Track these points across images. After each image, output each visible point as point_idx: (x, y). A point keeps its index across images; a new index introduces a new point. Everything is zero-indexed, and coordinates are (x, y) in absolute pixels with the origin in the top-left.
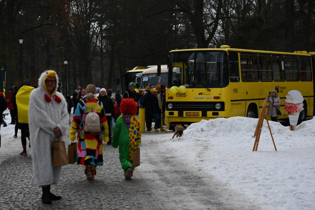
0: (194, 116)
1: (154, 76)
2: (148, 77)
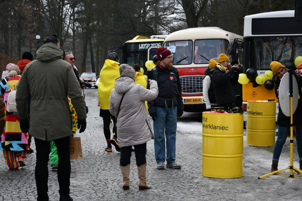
1: (187, 44)
2: (175, 47)
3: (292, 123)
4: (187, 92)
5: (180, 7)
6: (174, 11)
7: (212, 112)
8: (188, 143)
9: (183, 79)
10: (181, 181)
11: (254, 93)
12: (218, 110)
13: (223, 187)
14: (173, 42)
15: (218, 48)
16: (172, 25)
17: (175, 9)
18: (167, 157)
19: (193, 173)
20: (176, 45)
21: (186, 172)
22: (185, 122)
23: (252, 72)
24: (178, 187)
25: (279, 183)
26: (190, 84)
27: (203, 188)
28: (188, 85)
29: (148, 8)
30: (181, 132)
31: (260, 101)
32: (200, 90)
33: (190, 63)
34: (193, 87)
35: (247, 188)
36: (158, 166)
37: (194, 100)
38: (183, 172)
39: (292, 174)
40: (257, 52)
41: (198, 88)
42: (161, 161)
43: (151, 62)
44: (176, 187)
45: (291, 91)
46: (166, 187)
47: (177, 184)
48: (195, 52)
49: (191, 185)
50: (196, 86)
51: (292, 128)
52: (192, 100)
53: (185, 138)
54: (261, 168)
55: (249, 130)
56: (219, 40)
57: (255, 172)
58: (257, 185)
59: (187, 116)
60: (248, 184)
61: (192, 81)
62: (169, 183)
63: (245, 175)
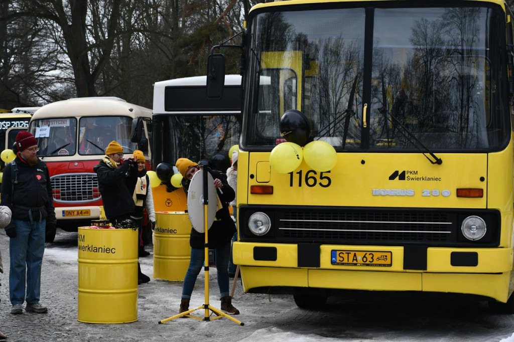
0: (368, 265)
1: (67, 123)
2: (48, 129)
3: (206, 242)
4: (67, 200)
5: (66, 59)
6: (56, 64)
7: (91, 227)
8: (64, 277)
9: (62, 179)
10: (46, 329)
11: (169, 201)
12: (101, 224)
13: (105, 335)
14: (46, 120)
15: (118, 131)
16: (53, 88)
17: (58, 62)
18: (27, 295)
19: (65, 318)
20: (51, 126)
21: (54, 317)
22: (65, 247)
23: (165, 169)
24: (40, 336)
25: (188, 329)
26: (72, 187)
27: (76, 337)
28: (68, 188)
29: (12, 59)
30: (56, 262)
31: (174, 213)
32: (87, 196)
33: (73, 153)
34: (78, 192)
35: (140, 335)
36: (13, 308)
37: (78, 212)
38: (50, 316)
39: (207, 316)
40: (174, 136)
41: (84, 193)
42: (18, 302)
43: (11, 151)
44: (37, 337)
45: (206, 197)
46: (21, 336)
47: (39, 333)
48: (81, 136)
49: (59, 333)
50: (82, 190)
51: (206, 249)
52: (76, 213)
53: (61, 270)
54: (167, 310)
55: (157, 256)
56: (119, 118)
57: (157, 315)
58: (155, 331)
59: (69, 238)
60: (142, 330)
61: (76, 183)
62: (26, 332)
63: (140, 319)
